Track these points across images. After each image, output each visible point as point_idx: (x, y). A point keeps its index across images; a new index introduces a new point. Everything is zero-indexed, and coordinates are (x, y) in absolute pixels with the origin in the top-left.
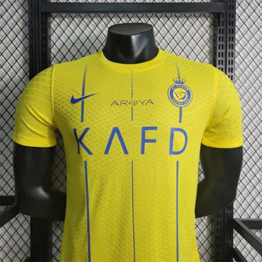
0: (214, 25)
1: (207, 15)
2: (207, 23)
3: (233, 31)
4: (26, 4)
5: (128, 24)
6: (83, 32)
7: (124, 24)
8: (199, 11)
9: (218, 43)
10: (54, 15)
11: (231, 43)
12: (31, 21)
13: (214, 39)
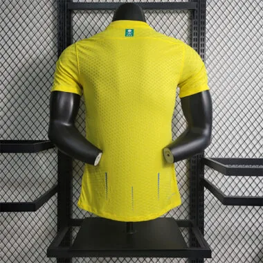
0: (191, 18)
1: (186, 11)
2: (186, 18)
3: (204, 23)
4: (56, 4)
8: (180, 8)
9: (193, 31)
10: (75, 11)
11: (203, 31)
12: (59, 16)
13: (191, 29)
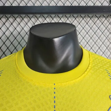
5: (51, 23)
6: (15, 29)
7: (48, 23)
